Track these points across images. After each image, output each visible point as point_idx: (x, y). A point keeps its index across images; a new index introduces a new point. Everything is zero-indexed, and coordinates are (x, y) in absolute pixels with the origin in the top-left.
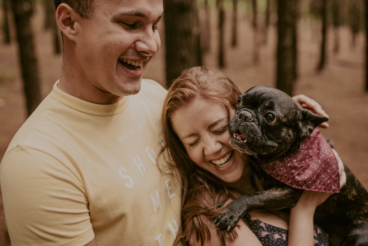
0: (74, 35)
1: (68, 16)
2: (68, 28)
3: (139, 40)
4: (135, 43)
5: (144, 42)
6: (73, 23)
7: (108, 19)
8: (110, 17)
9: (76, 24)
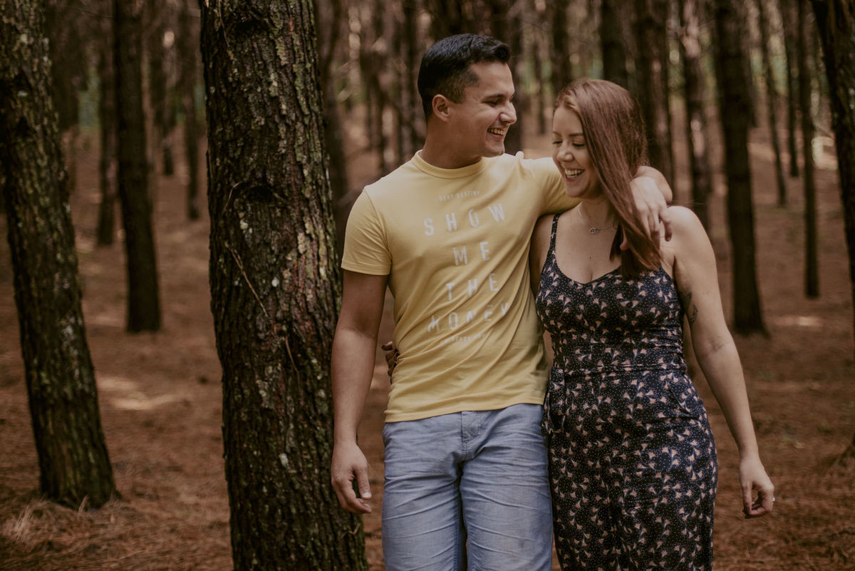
0: (448, 117)
1: (442, 104)
2: (443, 113)
3: (502, 113)
4: (499, 115)
5: (506, 114)
6: (446, 108)
7: (479, 102)
8: (479, 100)
9: (449, 109)
